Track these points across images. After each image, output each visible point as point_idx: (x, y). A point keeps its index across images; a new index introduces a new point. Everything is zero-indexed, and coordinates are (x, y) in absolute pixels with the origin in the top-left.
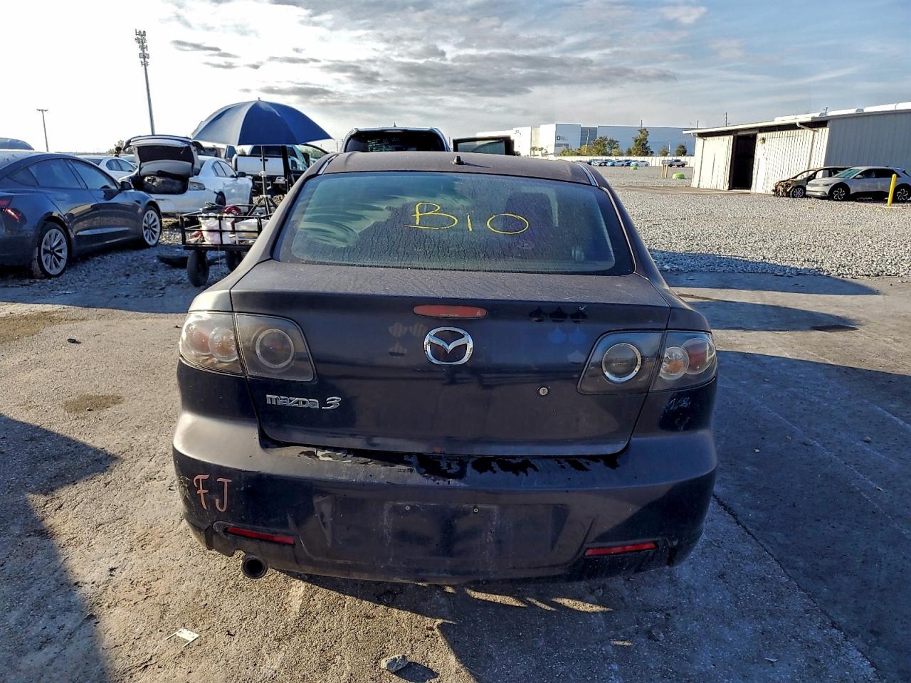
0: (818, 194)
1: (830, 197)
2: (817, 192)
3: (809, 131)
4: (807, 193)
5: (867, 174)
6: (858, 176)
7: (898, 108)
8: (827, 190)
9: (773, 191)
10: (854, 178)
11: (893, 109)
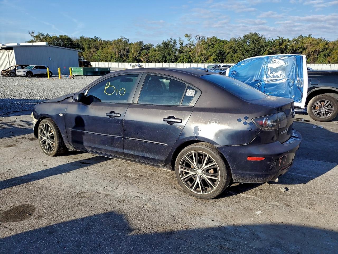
0: (22, 75)
1: (26, 76)
2: (21, 74)
3: (5, 51)
4: (17, 75)
5: (37, 67)
6: (34, 68)
7: (33, 45)
8: (25, 73)
9: (1, 74)
10: (33, 69)
11: (32, 45)
